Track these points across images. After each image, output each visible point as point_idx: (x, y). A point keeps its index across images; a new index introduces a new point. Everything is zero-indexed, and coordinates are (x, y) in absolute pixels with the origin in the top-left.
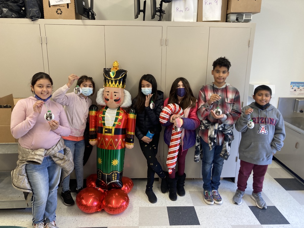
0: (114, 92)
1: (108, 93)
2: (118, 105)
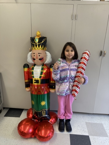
2: (43, 62)
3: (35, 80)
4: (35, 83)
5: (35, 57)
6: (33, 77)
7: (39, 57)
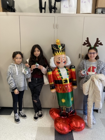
2: (65, 65)
3: (64, 80)
4: (64, 82)
5: (60, 61)
6: (62, 78)
7: (64, 61)
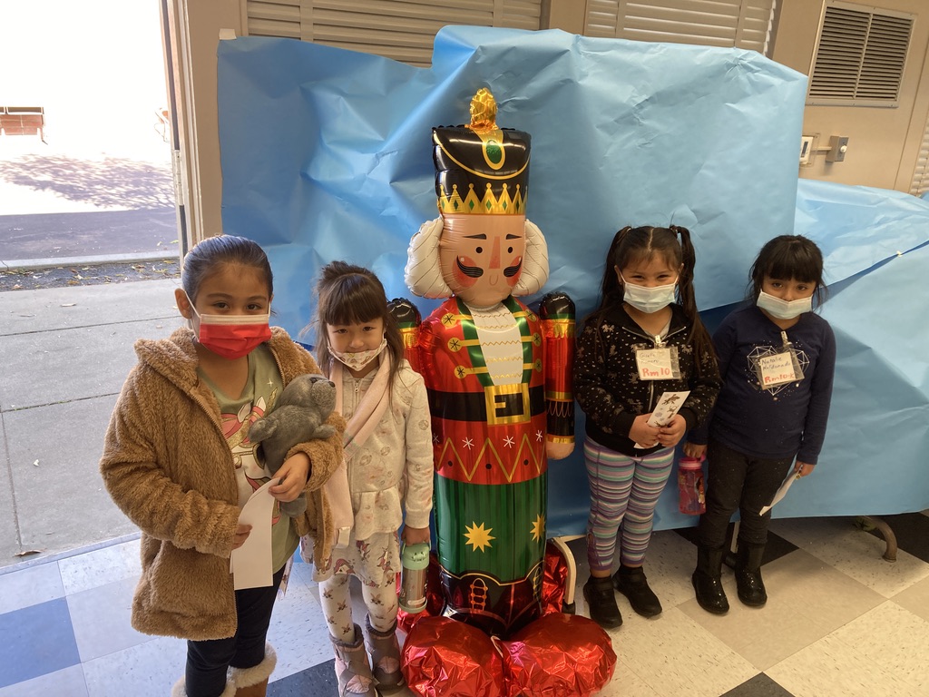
0: (509, 237)
1: (480, 243)
